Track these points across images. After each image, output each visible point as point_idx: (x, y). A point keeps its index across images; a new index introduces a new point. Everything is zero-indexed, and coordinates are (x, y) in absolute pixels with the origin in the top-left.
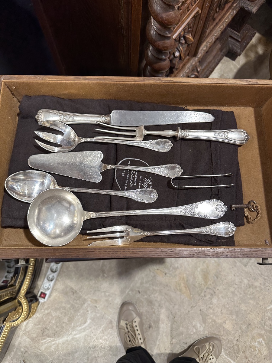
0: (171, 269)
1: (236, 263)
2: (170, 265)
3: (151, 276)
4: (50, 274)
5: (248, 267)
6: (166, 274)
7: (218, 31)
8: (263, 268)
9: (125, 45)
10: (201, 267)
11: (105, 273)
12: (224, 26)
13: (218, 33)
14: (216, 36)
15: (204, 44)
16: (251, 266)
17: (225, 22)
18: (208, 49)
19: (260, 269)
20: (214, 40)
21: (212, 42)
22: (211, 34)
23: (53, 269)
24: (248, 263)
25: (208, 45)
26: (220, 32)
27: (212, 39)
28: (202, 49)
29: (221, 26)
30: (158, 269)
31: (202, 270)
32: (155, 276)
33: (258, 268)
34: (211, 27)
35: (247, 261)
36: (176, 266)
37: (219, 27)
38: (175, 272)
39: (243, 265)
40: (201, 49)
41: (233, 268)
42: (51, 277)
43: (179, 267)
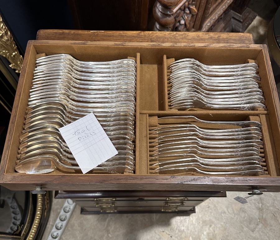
0: (177, 231)
1: (243, 228)
2: (176, 228)
3: (157, 238)
4: (55, 232)
5: (256, 233)
6: (171, 237)
7: (221, 11)
8: (271, 234)
9: (136, 5)
10: (207, 231)
11: (110, 233)
12: (226, 7)
13: (221, 12)
14: (219, 14)
15: (209, 20)
16: (258, 231)
17: (227, 3)
18: (211, 25)
19: (268, 235)
20: (217, 17)
21: (215, 19)
22: (214, 12)
23: (58, 227)
24: (255, 229)
25: (212, 22)
26: (222, 11)
27: (215, 16)
28: (207, 24)
29: (223, 6)
30: (163, 232)
31: (208, 234)
32: (160, 238)
33: (266, 235)
34: (214, 6)
35: (254, 226)
36: (182, 228)
37: (222, 7)
38: (181, 235)
39: (250, 231)
40: (205, 24)
41: (240, 233)
42: (55, 234)
43: (185, 230)
